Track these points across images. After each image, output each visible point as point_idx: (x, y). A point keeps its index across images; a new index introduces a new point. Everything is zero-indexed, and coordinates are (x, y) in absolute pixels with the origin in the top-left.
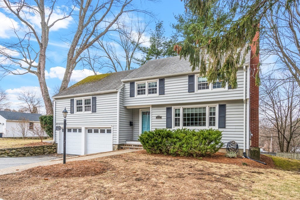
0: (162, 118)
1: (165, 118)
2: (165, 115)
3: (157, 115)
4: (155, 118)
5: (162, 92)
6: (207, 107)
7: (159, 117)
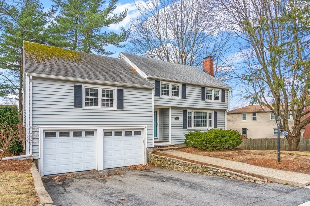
0: (180, 119)
1: (182, 119)
2: (182, 117)
3: (175, 117)
4: (174, 119)
5: (184, 97)
6: (208, 112)
7: (177, 119)
